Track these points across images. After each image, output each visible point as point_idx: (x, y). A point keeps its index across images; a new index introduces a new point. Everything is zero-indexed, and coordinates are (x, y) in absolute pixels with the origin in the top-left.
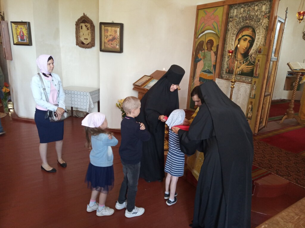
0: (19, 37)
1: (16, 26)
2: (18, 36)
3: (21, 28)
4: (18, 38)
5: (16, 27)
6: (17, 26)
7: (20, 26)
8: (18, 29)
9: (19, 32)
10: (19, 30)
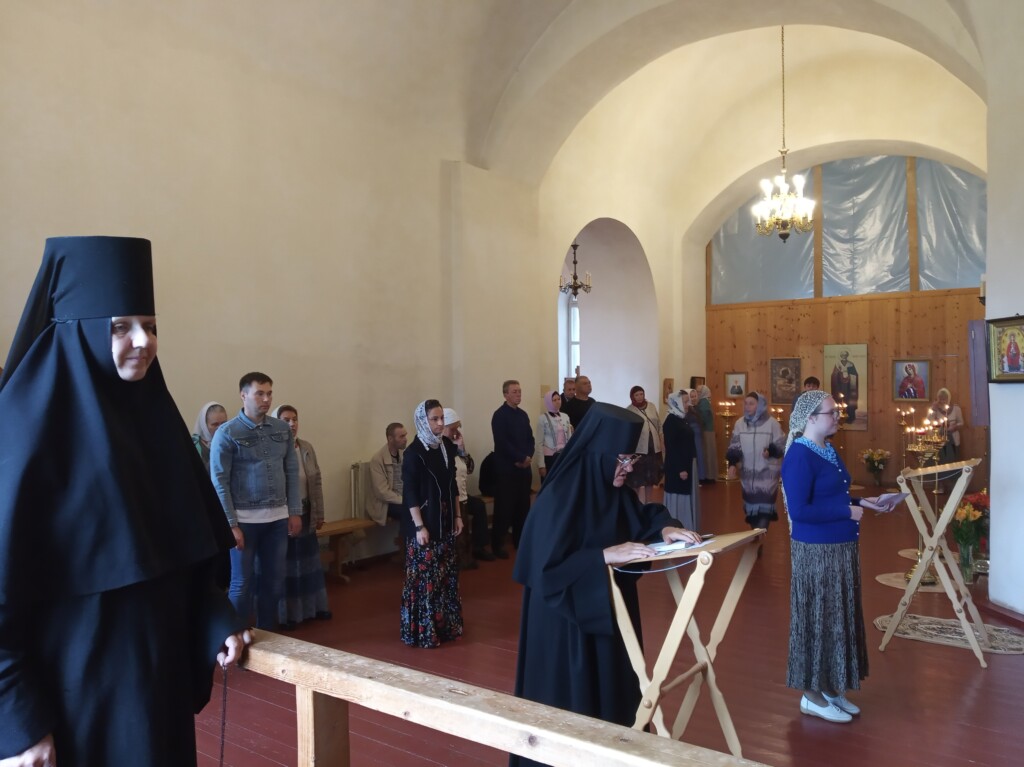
0: (1005, 359)
1: (1001, 329)
2: (1003, 356)
3: (1013, 335)
4: (1003, 362)
5: (1000, 333)
6: (1004, 331)
7: (1009, 331)
8: (1004, 338)
9: (1005, 346)
10: (1007, 340)
